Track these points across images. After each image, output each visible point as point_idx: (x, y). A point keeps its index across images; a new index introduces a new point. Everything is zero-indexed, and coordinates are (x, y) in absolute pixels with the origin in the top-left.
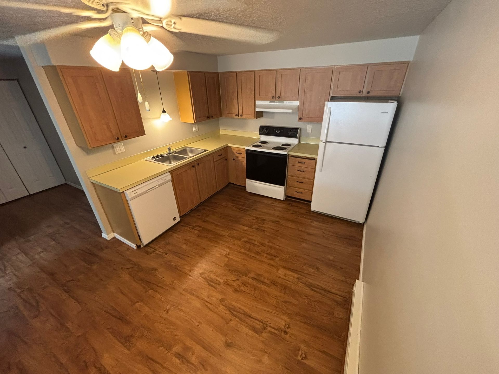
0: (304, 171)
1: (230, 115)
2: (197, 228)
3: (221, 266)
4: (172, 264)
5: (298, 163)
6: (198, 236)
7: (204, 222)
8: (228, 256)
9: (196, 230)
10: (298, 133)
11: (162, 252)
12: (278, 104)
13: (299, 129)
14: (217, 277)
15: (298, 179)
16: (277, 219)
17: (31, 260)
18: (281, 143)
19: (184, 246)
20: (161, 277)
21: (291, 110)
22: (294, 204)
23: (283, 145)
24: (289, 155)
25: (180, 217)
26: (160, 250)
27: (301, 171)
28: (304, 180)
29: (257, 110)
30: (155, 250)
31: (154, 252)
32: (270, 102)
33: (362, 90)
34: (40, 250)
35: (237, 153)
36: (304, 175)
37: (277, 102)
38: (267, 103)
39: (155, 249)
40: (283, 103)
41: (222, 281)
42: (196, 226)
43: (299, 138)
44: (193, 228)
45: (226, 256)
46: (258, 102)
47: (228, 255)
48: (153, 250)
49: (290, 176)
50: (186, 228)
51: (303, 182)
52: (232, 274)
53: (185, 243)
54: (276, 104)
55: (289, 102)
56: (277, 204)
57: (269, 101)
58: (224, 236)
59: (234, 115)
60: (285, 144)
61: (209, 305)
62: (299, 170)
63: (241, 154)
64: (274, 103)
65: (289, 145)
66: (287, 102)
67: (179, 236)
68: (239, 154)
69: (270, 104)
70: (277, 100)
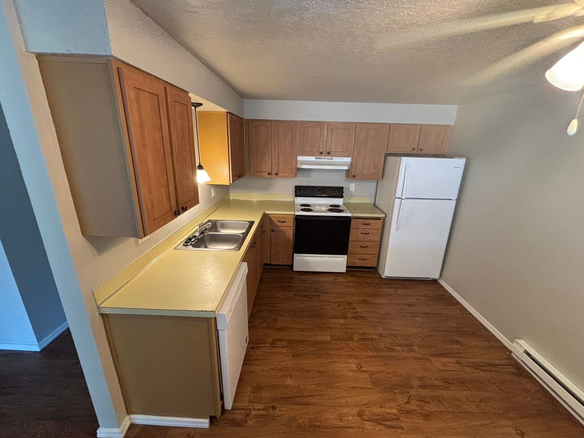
0: (368, 234)
1: (259, 174)
2: (279, 344)
3: (371, 388)
4: (301, 421)
5: (362, 225)
6: (293, 356)
8: (362, 369)
9: (280, 347)
10: (343, 192)
11: (264, 408)
12: (326, 160)
14: (383, 408)
15: (361, 244)
16: (363, 298)
18: (328, 204)
19: (289, 382)
22: (358, 274)
23: (332, 206)
24: (352, 216)
27: (366, 234)
28: (368, 244)
29: (299, 166)
32: (316, 158)
33: (416, 148)
35: (279, 221)
36: (369, 238)
38: (312, 159)
40: (332, 159)
41: (395, 411)
42: (273, 341)
44: (273, 346)
45: (360, 370)
46: (300, 158)
47: (361, 367)
49: (351, 241)
51: (367, 247)
52: (396, 393)
53: (285, 376)
54: (324, 160)
55: (339, 158)
56: (341, 279)
57: (315, 157)
58: (327, 342)
59: (265, 174)
62: (362, 233)
63: (285, 222)
64: (322, 159)
65: (338, 206)
66: (337, 159)
67: (266, 368)
68: (282, 222)
69: (316, 160)
70: (326, 156)
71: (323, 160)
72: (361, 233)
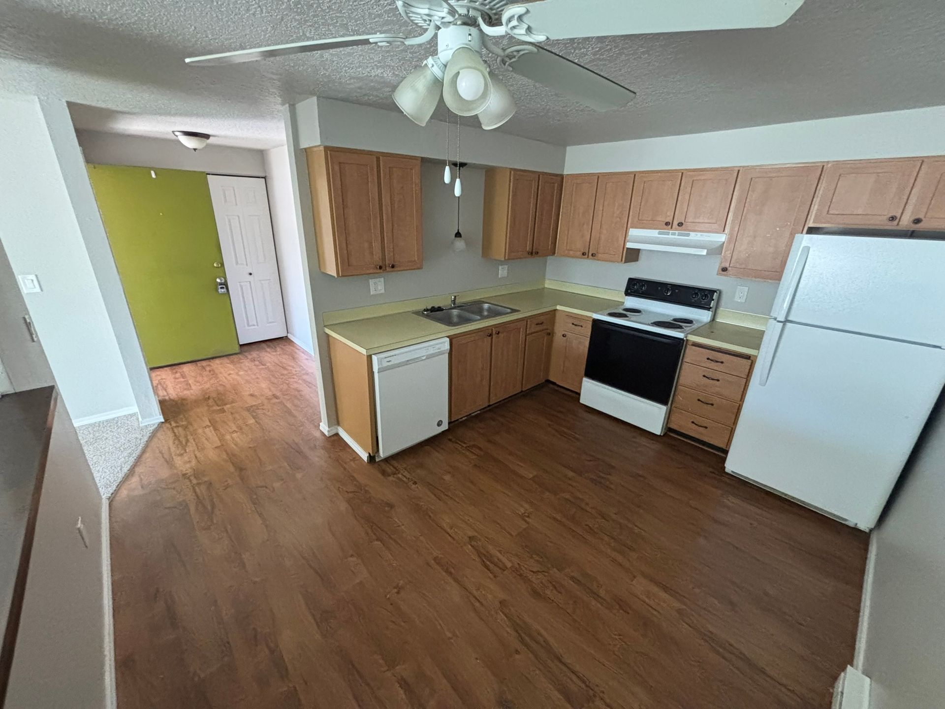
0: (718, 380)
1: (571, 252)
3: (511, 535)
4: (422, 504)
5: (707, 360)
6: (475, 465)
7: (489, 441)
8: (527, 519)
9: (473, 453)
10: (713, 300)
11: (409, 478)
12: (676, 237)
13: (718, 292)
14: (501, 553)
15: (702, 395)
17: (220, 440)
18: (671, 316)
19: (447, 478)
20: (400, 524)
21: (706, 250)
22: (684, 448)
23: (675, 320)
24: (687, 340)
25: (449, 423)
26: (406, 473)
27: (712, 379)
28: (717, 400)
29: (629, 245)
30: (397, 472)
31: (394, 474)
32: (659, 233)
33: (898, 215)
34: (234, 428)
35: (572, 324)
36: (717, 389)
37: (674, 234)
38: (653, 233)
39: (397, 470)
40: (688, 235)
41: (509, 565)
42: (474, 446)
43: (714, 312)
44: (468, 448)
45: (523, 517)
46: (633, 232)
47: (528, 517)
48: (395, 470)
50: (457, 446)
51: (712, 405)
52: (532, 558)
53: (450, 473)
54: (673, 236)
55: (700, 235)
57: (658, 231)
58: (522, 478)
59: (579, 254)
60: (681, 319)
61: (477, 604)
62: (706, 375)
63: (583, 326)
64: (668, 235)
65: (689, 322)
66: (697, 235)
67: (442, 458)
68: (577, 326)
69: (659, 236)
70: (676, 230)
71: (670, 236)
72: (704, 376)
